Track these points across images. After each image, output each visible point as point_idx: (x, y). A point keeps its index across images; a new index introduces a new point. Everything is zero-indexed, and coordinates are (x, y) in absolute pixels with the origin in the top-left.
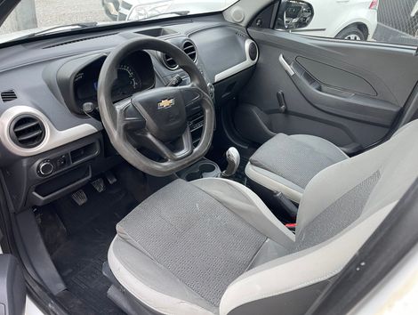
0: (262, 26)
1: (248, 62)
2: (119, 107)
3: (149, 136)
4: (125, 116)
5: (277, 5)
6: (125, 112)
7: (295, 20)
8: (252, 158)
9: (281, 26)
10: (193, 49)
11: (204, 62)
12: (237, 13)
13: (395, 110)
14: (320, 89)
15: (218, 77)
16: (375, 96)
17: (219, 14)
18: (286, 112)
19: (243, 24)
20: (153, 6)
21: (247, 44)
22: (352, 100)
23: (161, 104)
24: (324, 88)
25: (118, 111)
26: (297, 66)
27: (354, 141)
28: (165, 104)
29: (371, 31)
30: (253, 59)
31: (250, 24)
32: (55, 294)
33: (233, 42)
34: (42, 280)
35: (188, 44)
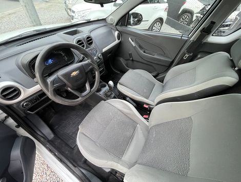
0: (122, 25)
1: (117, 41)
2: (50, 80)
3: (69, 89)
4: (53, 84)
5: (127, 15)
6: (53, 82)
7: (136, 19)
8: (120, 81)
9: (130, 24)
10: (91, 40)
11: (97, 44)
12: (111, 19)
13: (171, 60)
14: (144, 52)
15: (104, 50)
16: (164, 55)
17: (104, 20)
18: (133, 60)
19: (114, 24)
20: (83, 12)
21: (116, 33)
22: (156, 57)
23: (72, 74)
24: (146, 51)
25: (49, 83)
26: (136, 42)
27: (156, 71)
28: (74, 74)
29: (164, 21)
30: (119, 40)
31: (117, 24)
32: (50, 139)
33: (110, 33)
34: (44, 135)
35: (88, 38)
